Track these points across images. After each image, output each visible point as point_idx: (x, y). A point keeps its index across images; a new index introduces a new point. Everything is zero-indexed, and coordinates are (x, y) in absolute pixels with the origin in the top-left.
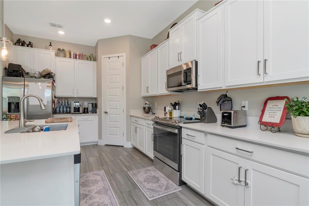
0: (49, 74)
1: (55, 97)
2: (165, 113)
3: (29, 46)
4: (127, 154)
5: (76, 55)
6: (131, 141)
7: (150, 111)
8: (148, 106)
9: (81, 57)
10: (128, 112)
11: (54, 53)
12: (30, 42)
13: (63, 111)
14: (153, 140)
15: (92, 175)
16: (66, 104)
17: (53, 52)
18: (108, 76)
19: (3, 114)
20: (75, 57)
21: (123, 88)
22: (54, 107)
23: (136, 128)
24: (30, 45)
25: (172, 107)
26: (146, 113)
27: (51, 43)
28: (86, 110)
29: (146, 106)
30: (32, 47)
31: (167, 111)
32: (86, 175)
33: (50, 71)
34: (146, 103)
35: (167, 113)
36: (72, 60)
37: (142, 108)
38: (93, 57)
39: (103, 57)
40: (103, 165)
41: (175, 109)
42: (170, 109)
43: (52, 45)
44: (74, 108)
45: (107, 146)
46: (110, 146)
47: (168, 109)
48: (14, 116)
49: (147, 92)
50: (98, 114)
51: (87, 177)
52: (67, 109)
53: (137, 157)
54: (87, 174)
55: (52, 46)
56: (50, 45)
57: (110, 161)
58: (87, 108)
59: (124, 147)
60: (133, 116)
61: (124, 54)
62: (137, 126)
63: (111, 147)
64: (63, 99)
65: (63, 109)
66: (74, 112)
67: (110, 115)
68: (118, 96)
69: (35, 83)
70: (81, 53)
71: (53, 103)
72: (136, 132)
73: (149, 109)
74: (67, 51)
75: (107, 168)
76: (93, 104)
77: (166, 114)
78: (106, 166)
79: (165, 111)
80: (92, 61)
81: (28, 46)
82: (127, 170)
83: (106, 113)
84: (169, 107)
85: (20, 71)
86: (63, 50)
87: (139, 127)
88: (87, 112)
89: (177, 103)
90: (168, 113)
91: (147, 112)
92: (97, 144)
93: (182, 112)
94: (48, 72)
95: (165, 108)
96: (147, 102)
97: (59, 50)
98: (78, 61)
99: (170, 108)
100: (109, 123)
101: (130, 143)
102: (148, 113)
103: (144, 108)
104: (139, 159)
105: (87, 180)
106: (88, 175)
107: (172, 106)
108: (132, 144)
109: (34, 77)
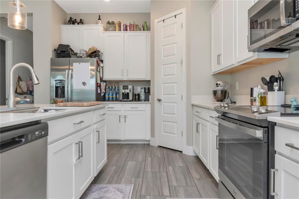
0: (95, 52)
1: (101, 80)
2: (251, 100)
3: (80, 24)
4: (182, 165)
5: (126, 26)
6: (193, 146)
7: (225, 98)
8: (222, 88)
9: (132, 28)
10: (189, 98)
11: (103, 27)
12: (81, 20)
13: (113, 98)
14: (218, 148)
15: (113, 190)
16: (117, 90)
17: (101, 27)
18: (162, 47)
19: (51, 99)
20: (125, 30)
21: (182, 62)
22: (99, 92)
23: (198, 124)
24: (81, 22)
25: (266, 87)
26: (218, 101)
27: (100, 16)
28: (137, 97)
29: (217, 88)
30: (83, 24)
31: (255, 95)
32: (107, 188)
33: (97, 49)
34: (217, 84)
35: (255, 100)
36: (122, 33)
37: (212, 92)
38: (146, 26)
39: (156, 21)
40: (138, 177)
41: (271, 89)
42: (262, 91)
43: (101, 18)
44: (123, 93)
45: (160, 148)
46: (164, 148)
47: (258, 90)
48: (60, 101)
49: (219, 63)
50: (150, 102)
51: (106, 192)
52: (116, 96)
53: (196, 174)
54: (109, 186)
55: (101, 20)
56: (99, 19)
57: (151, 172)
58: (139, 95)
59: (183, 153)
60: (195, 106)
61: (183, 10)
62: (200, 121)
63: (165, 150)
64: (114, 83)
65: (112, 95)
66: (123, 99)
67: (165, 104)
68: (174, 74)
69: (79, 63)
70: (132, 23)
71: (99, 87)
72: (197, 131)
73: (224, 93)
74: (116, 23)
75: (141, 183)
76: (145, 89)
77: (253, 101)
78: (141, 179)
79: (252, 95)
80: (145, 31)
81: (78, 24)
82: (169, 194)
83: (159, 100)
84: (259, 87)
85: (67, 51)
86: (113, 23)
87: (202, 124)
88: (139, 100)
89: (277, 76)
90: (257, 98)
91: (221, 99)
92: (149, 144)
93: (288, 96)
94: (94, 50)
95: (252, 90)
96: (219, 83)
97: (109, 23)
98: (129, 33)
99: (263, 89)
100: (163, 114)
101: (191, 147)
102: (221, 101)
103: (215, 93)
104: (198, 177)
105: (103, 197)
106: (110, 188)
107: (265, 84)
108: (194, 150)
109: (80, 57)
